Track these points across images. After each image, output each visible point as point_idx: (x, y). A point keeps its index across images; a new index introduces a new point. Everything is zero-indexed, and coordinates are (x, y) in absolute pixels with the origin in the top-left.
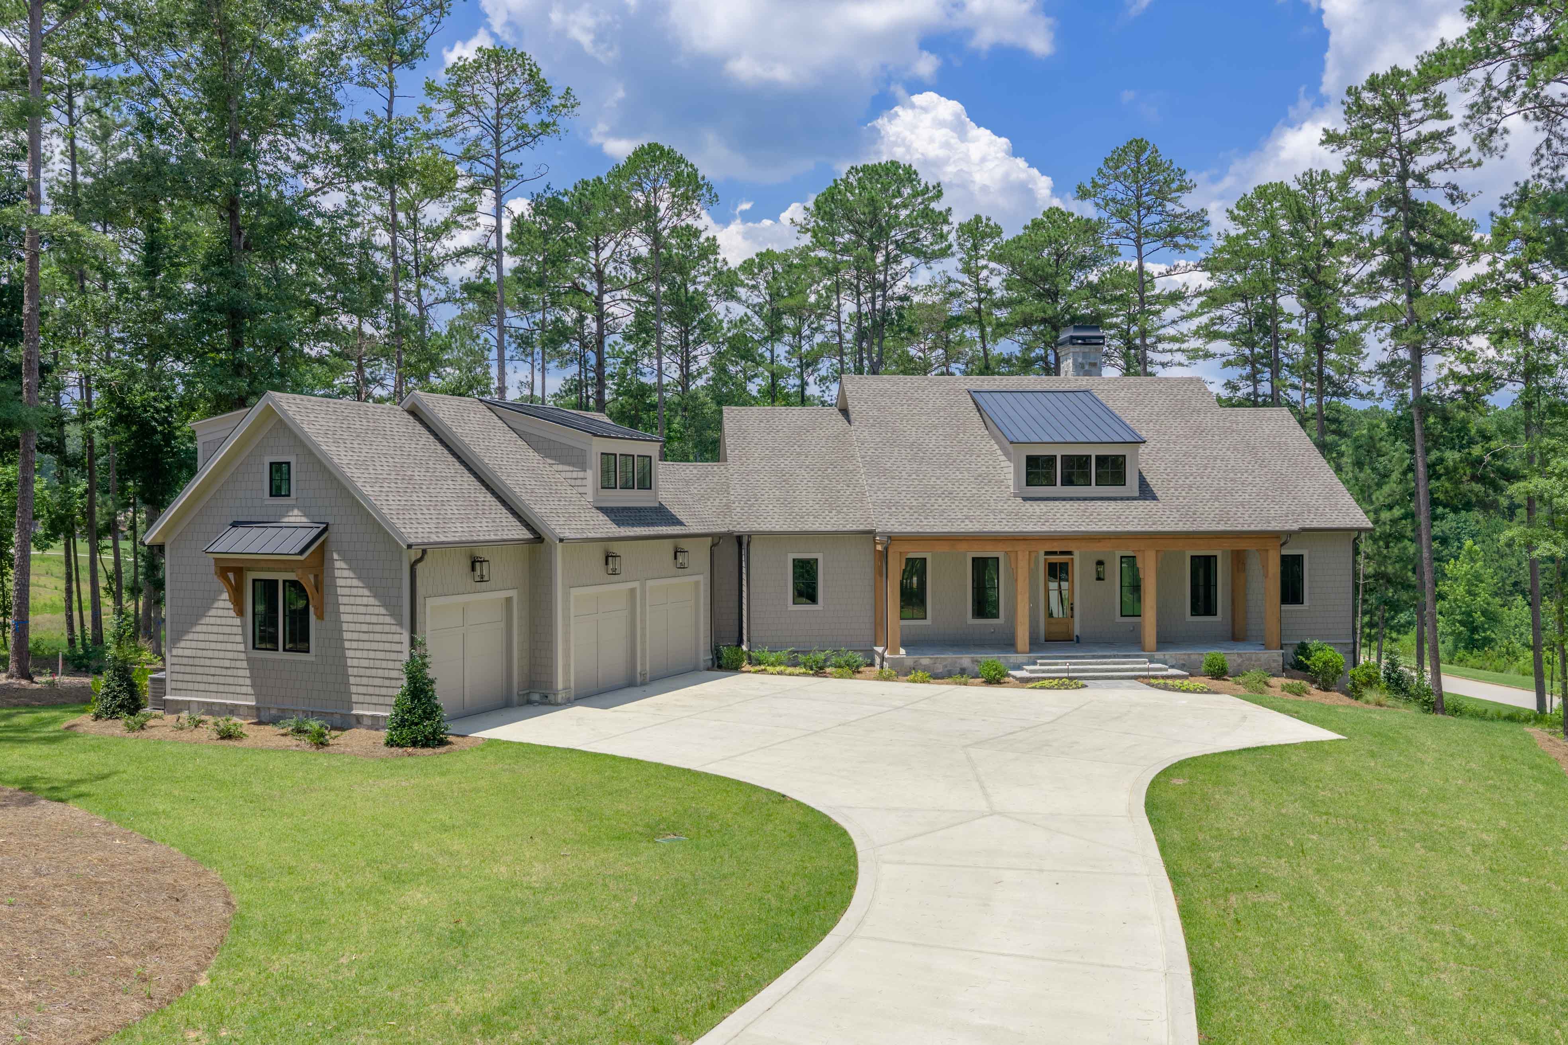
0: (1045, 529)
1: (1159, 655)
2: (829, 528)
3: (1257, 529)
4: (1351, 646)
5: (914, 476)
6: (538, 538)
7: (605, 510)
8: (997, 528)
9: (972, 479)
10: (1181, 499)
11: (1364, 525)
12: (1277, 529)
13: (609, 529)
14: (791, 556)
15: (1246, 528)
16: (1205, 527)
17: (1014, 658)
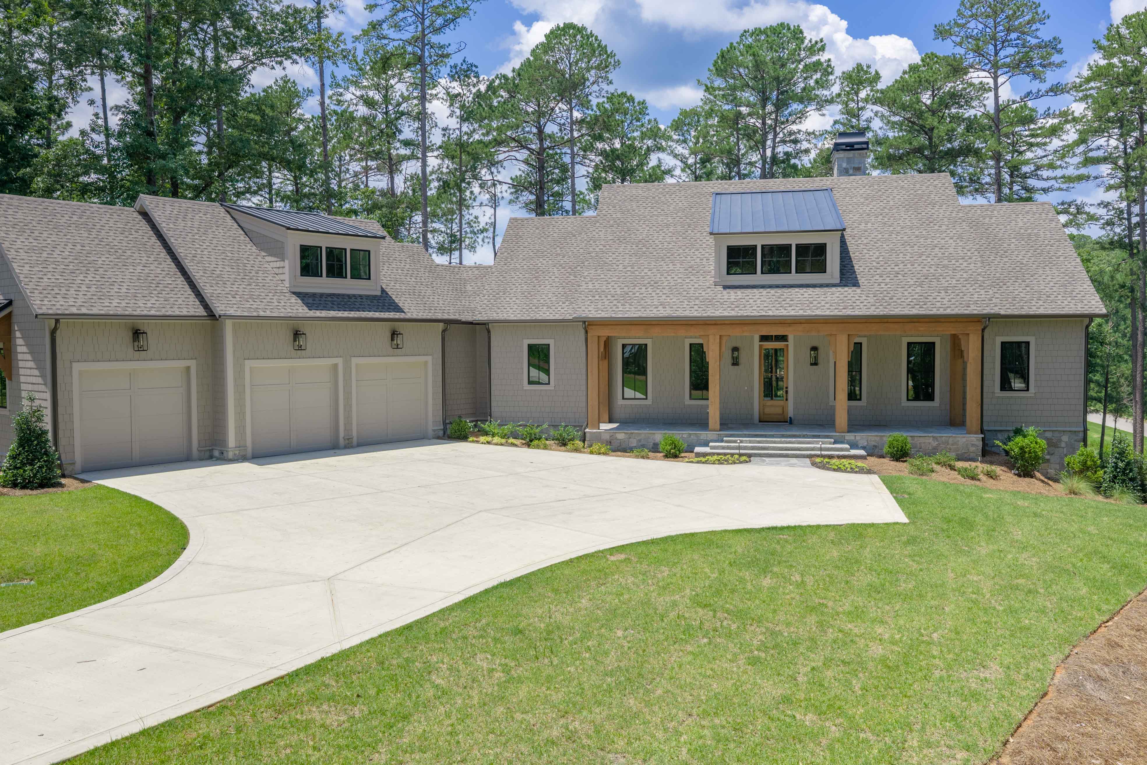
0: (733, 313)
1: (850, 436)
2: (558, 317)
3: (953, 312)
4: (1081, 435)
5: (629, 269)
6: (212, 315)
7: (301, 296)
8: (687, 313)
9: (682, 270)
10: (883, 285)
11: (1097, 311)
12: (975, 312)
13: (301, 310)
14: (527, 342)
15: (941, 312)
16: (897, 311)
17: (704, 435)
